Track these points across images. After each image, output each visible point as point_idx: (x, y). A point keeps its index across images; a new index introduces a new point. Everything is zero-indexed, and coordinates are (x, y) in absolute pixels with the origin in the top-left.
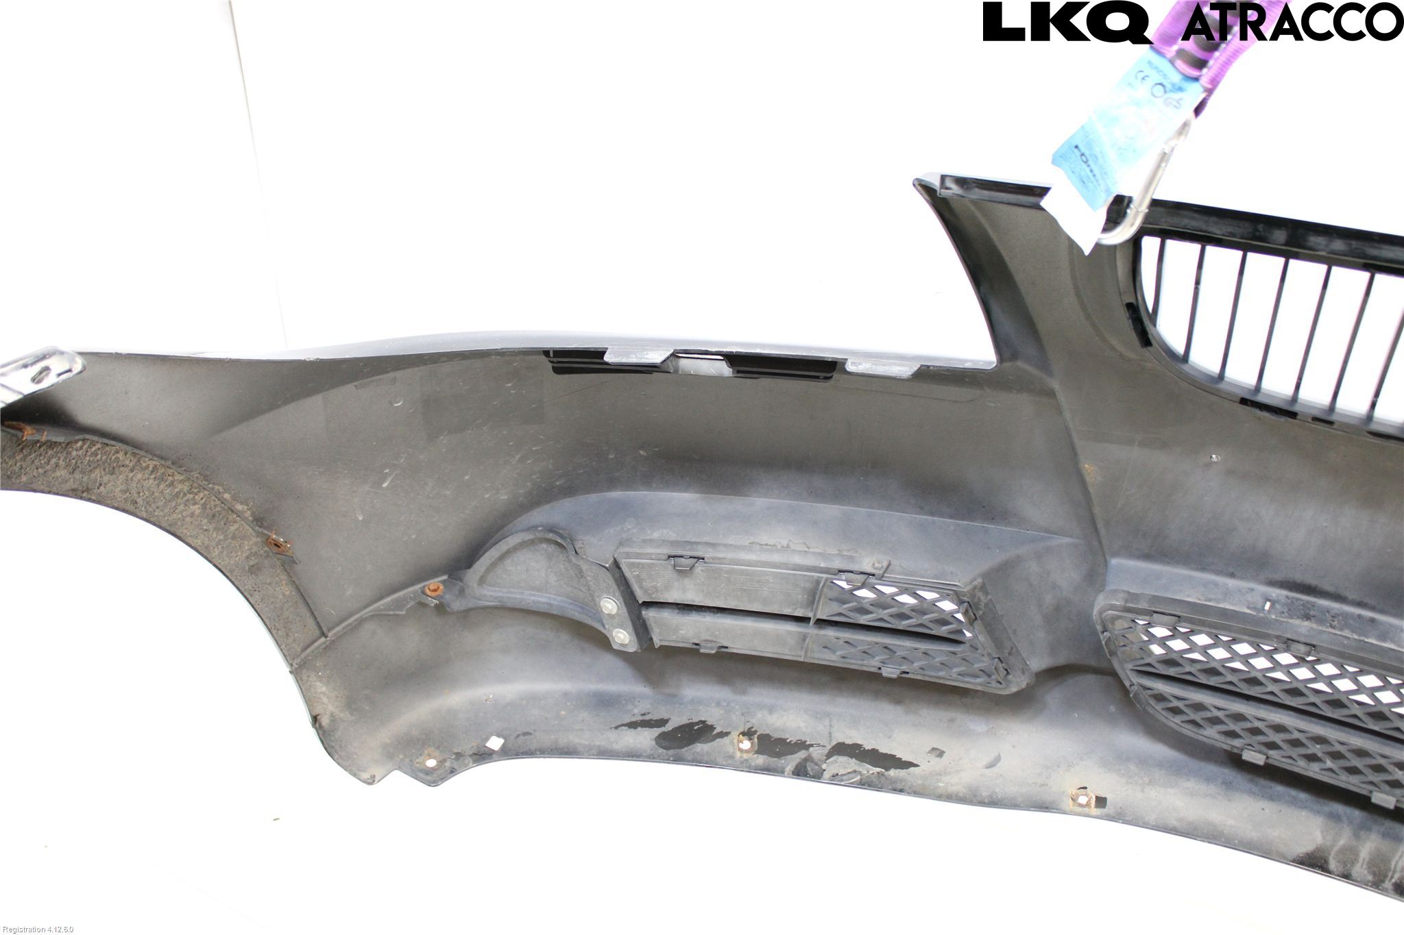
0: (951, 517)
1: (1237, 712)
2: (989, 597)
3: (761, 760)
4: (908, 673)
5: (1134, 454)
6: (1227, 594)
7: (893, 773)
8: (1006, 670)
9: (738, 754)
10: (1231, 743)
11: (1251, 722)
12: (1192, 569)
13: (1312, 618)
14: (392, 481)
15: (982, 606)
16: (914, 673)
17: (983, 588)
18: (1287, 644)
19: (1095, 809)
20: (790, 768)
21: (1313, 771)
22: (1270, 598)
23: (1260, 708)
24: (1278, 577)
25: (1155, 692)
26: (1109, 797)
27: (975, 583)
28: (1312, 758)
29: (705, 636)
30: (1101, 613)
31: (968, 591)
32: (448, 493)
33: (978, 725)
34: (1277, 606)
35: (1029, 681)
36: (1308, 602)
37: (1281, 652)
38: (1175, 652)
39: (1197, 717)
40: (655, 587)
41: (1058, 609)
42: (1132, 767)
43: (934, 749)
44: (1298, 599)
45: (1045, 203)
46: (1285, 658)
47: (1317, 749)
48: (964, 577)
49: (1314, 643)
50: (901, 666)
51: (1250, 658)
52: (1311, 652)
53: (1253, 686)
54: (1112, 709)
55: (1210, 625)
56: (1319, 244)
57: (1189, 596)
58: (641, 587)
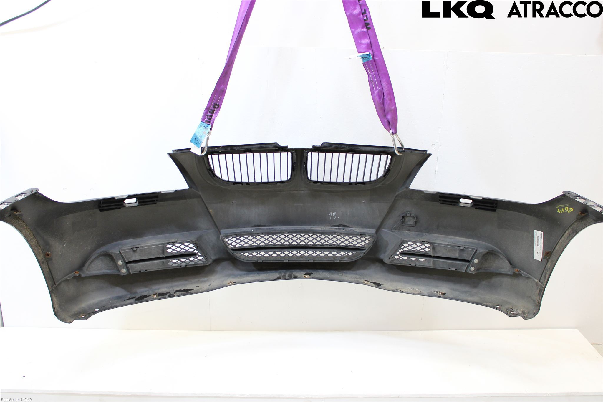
3: (160, 297)
5: (219, 205)
6: (244, 230)
7: (189, 291)
8: (207, 258)
9: (154, 298)
10: (255, 260)
12: (237, 228)
14: (66, 244)
15: (198, 244)
17: (197, 240)
18: (257, 234)
19: (233, 284)
20: (167, 297)
21: (272, 260)
22: (253, 229)
24: (253, 225)
26: (236, 281)
29: (142, 268)
30: (221, 238)
31: (194, 241)
32: (77, 248)
33: (204, 279)
35: (212, 261)
36: (260, 228)
37: (257, 237)
40: (129, 257)
41: (213, 246)
42: (239, 277)
43: (197, 286)
44: (258, 228)
45: (191, 151)
49: (262, 232)
51: (252, 240)
54: (231, 267)
57: (237, 232)
58: (126, 258)
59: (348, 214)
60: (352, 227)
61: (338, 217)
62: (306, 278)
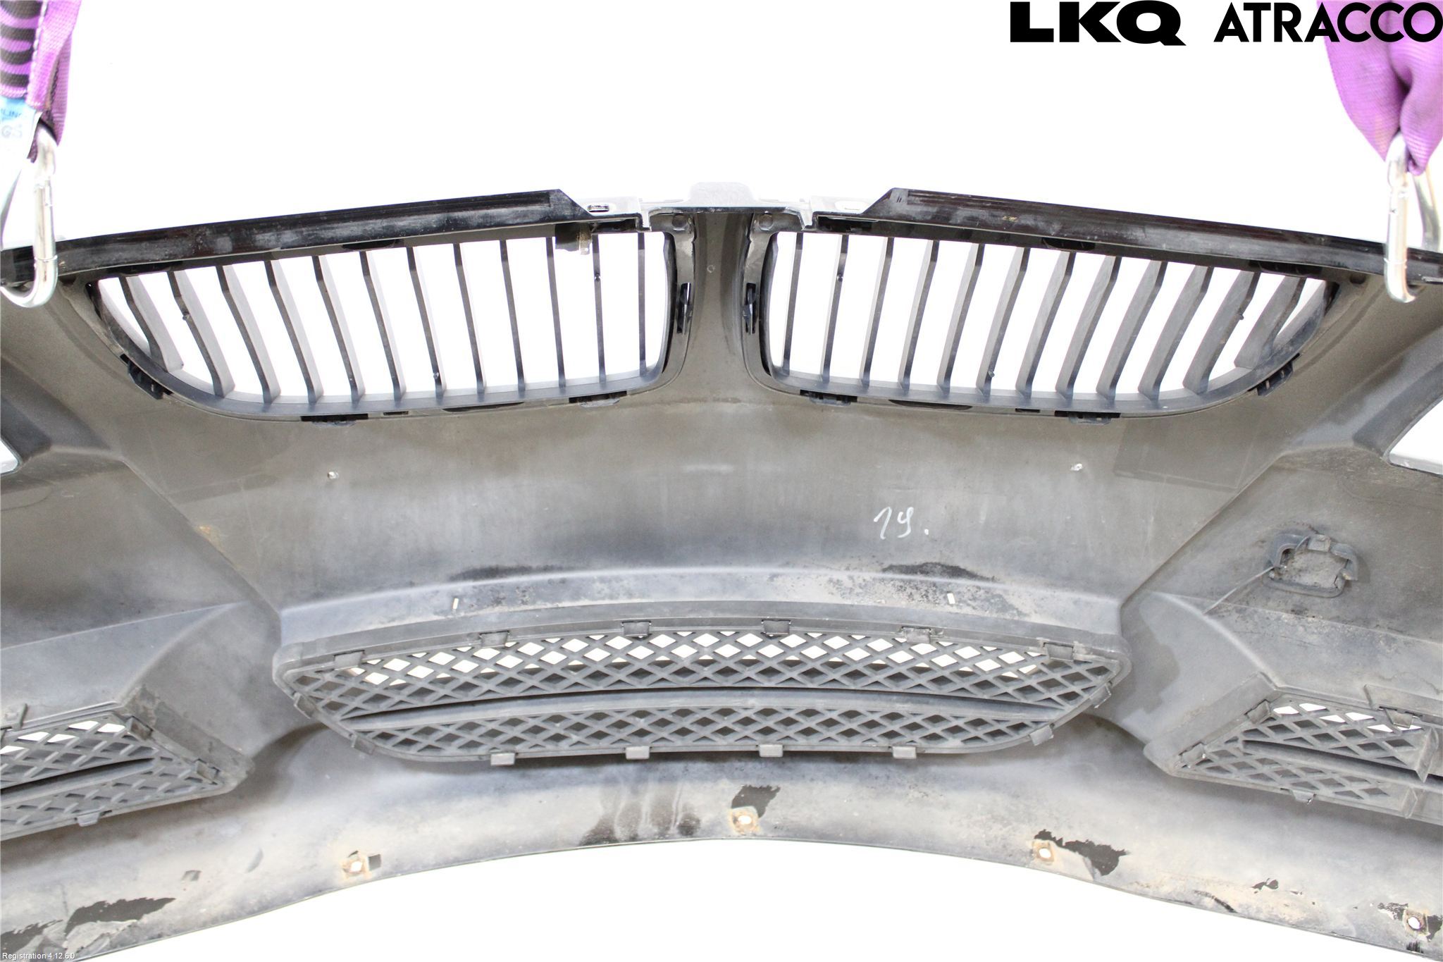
0: (93, 626)
1: (466, 722)
2: (157, 701)
4: (110, 811)
5: (244, 500)
6: (411, 605)
7: (146, 919)
8: (214, 768)
10: (474, 753)
11: (484, 726)
12: (367, 592)
13: (502, 601)
15: (152, 713)
16: (116, 809)
17: (145, 694)
18: (481, 638)
19: (370, 872)
21: (564, 749)
22: (457, 594)
23: (488, 709)
24: (458, 569)
25: (378, 733)
26: (383, 852)
27: (134, 693)
28: (557, 738)
30: (280, 676)
31: (126, 706)
33: (228, 828)
34: (465, 601)
35: (248, 769)
36: (496, 585)
37: (478, 649)
38: (377, 686)
39: (431, 740)
42: (401, 810)
43: (188, 873)
44: (485, 586)
46: (487, 653)
47: (558, 728)
48: (120, 693)
49: (507, 628)
50: (98, 807)
51: (453, 665)
52: (507, 637)
53: (470, 691)
55: (398, 648)
56: (269, 241)
57: (371, 623)
59: (983, 518)
60: (993, 579)
61: (927, 532)
62: (744, 836)
